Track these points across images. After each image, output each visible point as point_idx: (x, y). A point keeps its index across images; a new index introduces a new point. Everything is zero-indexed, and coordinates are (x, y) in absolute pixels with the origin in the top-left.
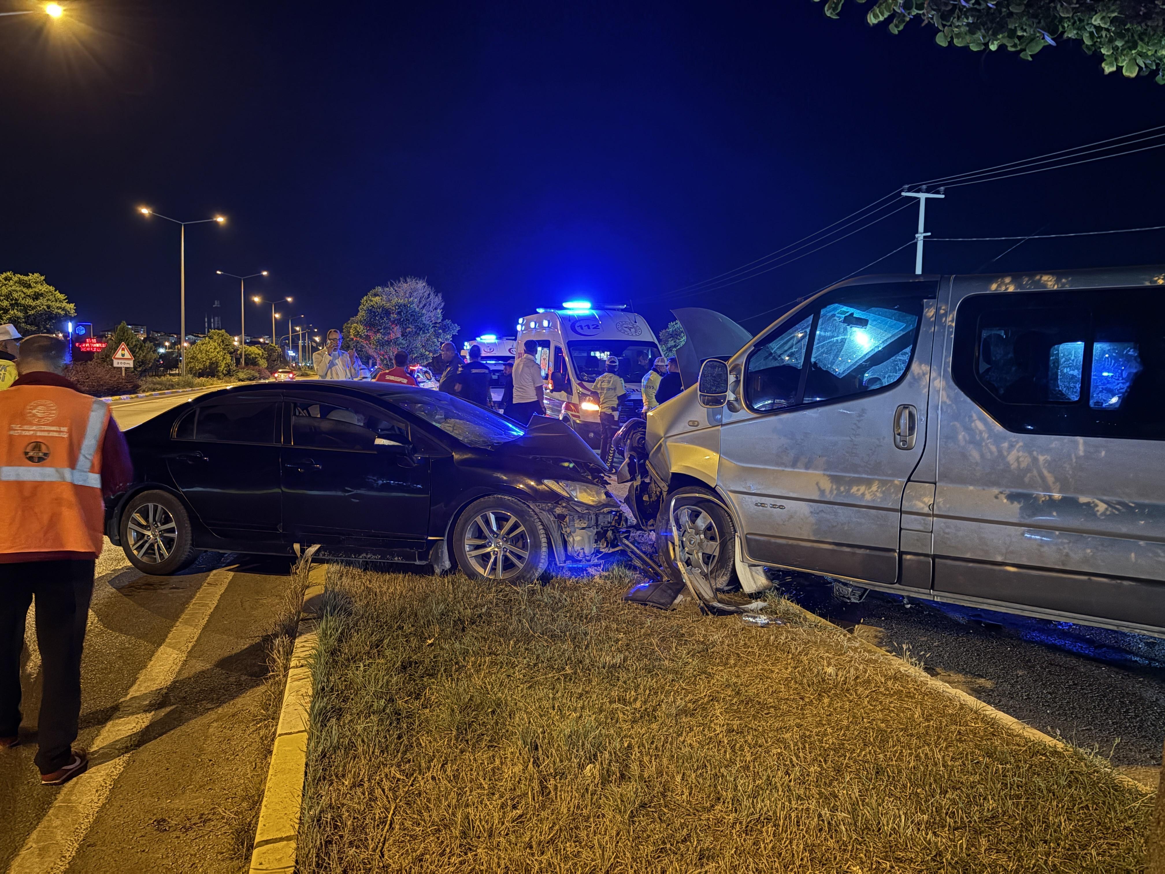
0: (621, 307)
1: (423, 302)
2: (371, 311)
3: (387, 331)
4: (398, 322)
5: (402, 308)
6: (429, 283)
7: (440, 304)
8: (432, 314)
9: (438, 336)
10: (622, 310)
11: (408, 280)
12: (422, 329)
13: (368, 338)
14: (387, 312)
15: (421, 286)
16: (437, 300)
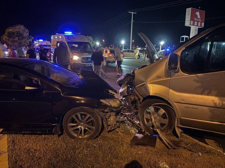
0: (79, 33)
1: (23, 31)
2: (9, 33)
3: (14, 38)
4: (17, 36)
5: (18, 33)
6: (24, 26)
7: (28, 32)
8: (26, 34)
9: (28, 40)
10: (80, 34)
11: (19, 25)
12: (24, 38)
13: (9, 40)
14: (13, 33)
15: (22, 27)
16: (27, 31)
